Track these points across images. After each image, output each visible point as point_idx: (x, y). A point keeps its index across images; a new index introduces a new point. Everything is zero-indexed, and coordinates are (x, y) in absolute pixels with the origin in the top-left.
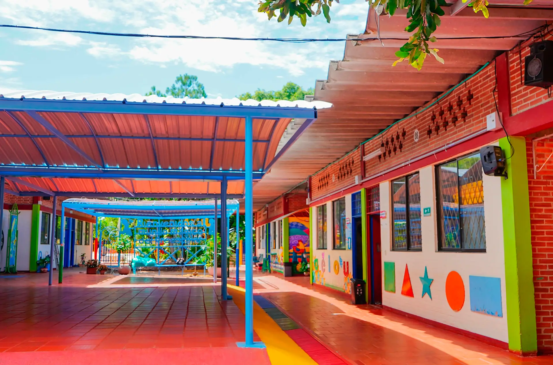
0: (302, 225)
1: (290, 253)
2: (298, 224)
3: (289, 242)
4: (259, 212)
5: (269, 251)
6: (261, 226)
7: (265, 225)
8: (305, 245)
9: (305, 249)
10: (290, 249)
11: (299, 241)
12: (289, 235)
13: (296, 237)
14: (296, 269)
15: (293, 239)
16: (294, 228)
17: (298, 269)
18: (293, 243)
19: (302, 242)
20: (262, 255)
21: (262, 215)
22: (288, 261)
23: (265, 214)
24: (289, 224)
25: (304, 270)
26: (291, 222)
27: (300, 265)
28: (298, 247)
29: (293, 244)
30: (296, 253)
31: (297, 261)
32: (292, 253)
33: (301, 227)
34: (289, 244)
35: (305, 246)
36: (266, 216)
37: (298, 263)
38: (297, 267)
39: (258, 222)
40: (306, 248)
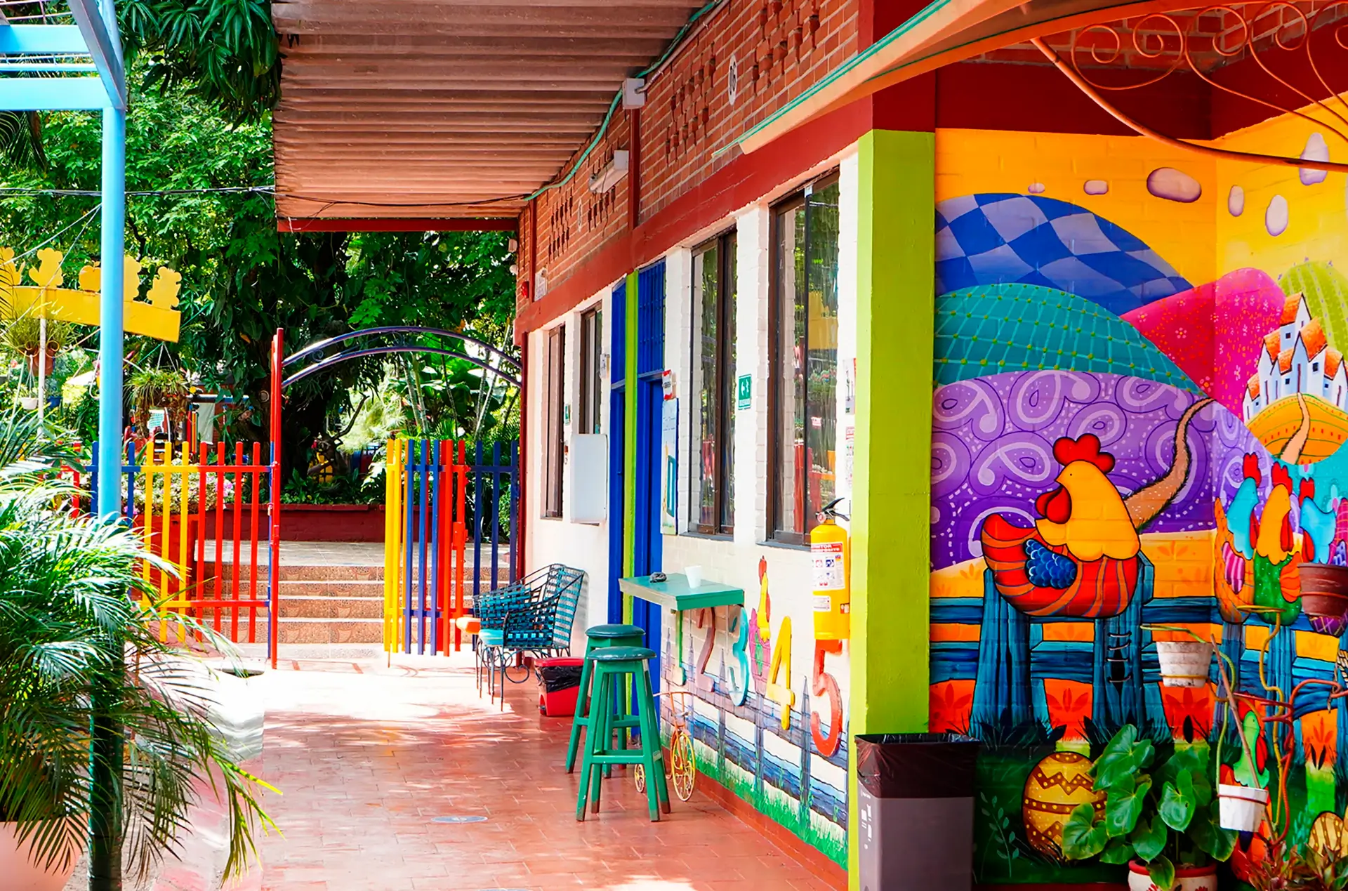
0: (1106, 246)
1: (939, 613)
2: (1061, 226)
3: (937, 461)
4: (557, 195)
5: (648, 563)
6: (570, 319)
7: (605, 295)
8: (1150, 501)
9: (1137, 562)
10: (941, 555)
11: (1066, 451)
12: (941, 375)
13: (1034, 400)
14: (1020, 822)
15: (989, 424)
16: (995, 275)
17: (1043, 821)
18: (986, 477)
19: (1105, 463)
20: (580, 578)
21: (578, 220)
22: (917, 721)
23: (610, 197)
24: (940, 222)
25: (1148, 850)
26: (960, 198)
27: (1069, 771)
28: (1049, 531)
29: (989, 497)
30: (1025, 616)
31: (1031, 722)
32: (973, 614)
33: (1094, 260)
34: (938, 498)
35: (1148, 526)
36: (621, 209)
37: (1046, 745)
38: (1037, 792)
39: (541, 286)
40: (1152, 542)
